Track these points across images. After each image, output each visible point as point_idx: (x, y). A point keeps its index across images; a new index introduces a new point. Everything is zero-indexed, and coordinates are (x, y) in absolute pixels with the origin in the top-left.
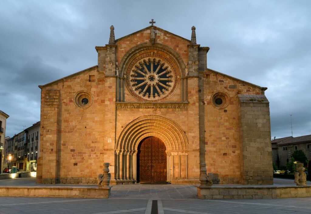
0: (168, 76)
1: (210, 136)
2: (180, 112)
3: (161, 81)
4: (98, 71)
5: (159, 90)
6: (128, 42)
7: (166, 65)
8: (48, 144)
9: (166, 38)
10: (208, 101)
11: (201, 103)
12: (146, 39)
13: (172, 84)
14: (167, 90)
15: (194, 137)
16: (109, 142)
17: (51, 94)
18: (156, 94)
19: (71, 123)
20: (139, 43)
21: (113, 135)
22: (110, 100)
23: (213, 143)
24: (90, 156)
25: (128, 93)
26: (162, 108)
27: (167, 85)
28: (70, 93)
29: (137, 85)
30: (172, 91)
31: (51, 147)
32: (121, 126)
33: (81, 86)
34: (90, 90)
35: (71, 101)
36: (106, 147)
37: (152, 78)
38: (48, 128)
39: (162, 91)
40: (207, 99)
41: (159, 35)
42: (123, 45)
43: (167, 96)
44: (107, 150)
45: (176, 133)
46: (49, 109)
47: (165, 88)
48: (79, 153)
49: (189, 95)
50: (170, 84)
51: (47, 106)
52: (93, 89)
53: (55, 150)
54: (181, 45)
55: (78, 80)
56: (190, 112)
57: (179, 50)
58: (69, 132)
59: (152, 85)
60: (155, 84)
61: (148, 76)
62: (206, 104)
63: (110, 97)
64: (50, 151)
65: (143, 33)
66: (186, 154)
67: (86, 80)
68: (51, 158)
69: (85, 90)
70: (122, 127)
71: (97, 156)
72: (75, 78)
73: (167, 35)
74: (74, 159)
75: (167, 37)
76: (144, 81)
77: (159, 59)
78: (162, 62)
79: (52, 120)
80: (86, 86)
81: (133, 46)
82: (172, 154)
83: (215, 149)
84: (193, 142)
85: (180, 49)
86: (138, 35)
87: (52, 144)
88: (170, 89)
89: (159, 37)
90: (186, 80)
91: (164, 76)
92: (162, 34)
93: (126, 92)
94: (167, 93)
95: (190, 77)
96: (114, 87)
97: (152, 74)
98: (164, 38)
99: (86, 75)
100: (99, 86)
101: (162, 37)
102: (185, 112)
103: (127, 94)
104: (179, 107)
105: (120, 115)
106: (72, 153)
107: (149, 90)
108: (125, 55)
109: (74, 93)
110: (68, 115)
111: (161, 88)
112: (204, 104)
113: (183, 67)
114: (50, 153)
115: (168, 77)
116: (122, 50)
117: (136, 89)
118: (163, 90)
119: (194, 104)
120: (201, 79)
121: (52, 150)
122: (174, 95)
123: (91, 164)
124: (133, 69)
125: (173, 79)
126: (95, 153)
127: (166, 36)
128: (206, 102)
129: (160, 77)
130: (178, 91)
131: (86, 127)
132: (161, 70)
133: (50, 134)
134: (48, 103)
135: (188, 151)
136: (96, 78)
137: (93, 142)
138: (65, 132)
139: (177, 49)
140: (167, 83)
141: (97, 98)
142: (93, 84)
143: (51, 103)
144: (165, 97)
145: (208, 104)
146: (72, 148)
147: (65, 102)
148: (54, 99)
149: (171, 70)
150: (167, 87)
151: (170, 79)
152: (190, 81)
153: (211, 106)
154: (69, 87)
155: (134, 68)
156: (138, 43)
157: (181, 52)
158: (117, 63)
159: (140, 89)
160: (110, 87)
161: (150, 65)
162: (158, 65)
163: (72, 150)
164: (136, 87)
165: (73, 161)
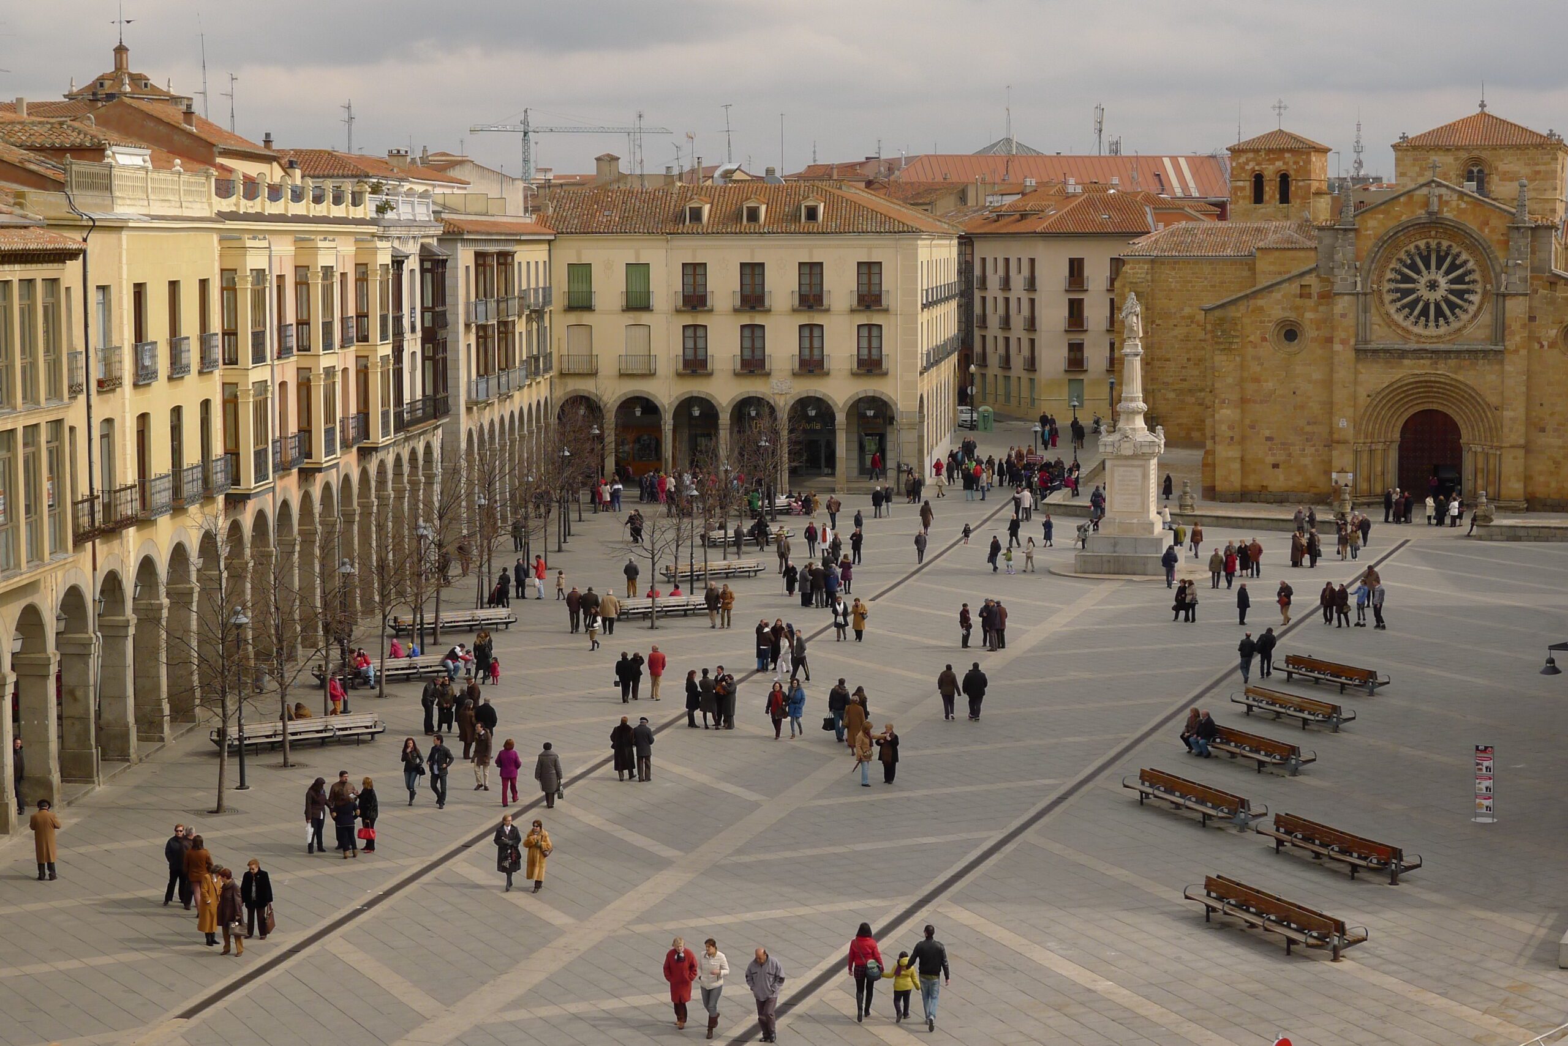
0: (1467, 279)
1: (1552, 414)
2: (1488, 368)
3: (1451, 292)
4: (1318, 276)
5: (1448, 312)
6: (1382, 216)
7: (1464, 256)
8: (1224, 427)
9: (1463, 206)
10: (1550, 340)
11: (1536, 344)
12: (1421, 208)
13: (1475, 298)
14: (1466, 311)
15: (1513, 420)
16: (1341, 425)
17: (1225, 326)
18: (1441, 320)
19: (1265, 384)
20: (1404, 218)
21: (1350, 412)
22: (1343, 342)
23: (1556, 430)
24: (1304, 450)
25: (1380, 321)
26: (1450, 358)
27: (1466, 301)
28: (1261, 322)
29: (1399, 300)
30: (1475, 316)
31: (1231, 434)
32: (1365, 394)
33: (1283, 309)
34: (1303, 318)
35: (1264, 339)
36: (1336, 436)
37: (1433, 286)
38: (1223, 396)
39: (1453, 314)
40: (1549, 337)
41: (1448, 198)
42: (1371, 223)
43: (1465, 327)
44: (1338, 442)
45: (1479, 408)
46: (1224, 358)
47: (1461, 307)
48: (1283, 444)
49: (1506, 332)
50: (1472, 298)
51: (1219, 352)
52: (1309, 315)
53: (1237, 438)
54: (1494, 222)
55: (1277, 295)
56: (1508, 368)
57: (1490, 232)
58: (1261, 402)
59: (1432, 300)
60: (1439, 298)
61: (1423, 281)
62: (1546, 347)
63: (1343, 335)
64: (1229, 440)
65: (1413, 196)
66: (1498, 453)
67: (1295, 296)
68: (1231, 454)
69: (1292, 316)
70: (1369, 396)
71: (1317, 450)
72: (1272, 292)
73: (1466, 198)
74: (1273, 455)
75: (1465, 202)
76: (1414, 293)
77: (1449, 243)
78: (1455, 250)
79: (1230, 380)
80: (1296, 308)
81: (1392, 223)
82: (1473, 450)
83: (1560, 442)
84: (1511, 430)
85: (1492, 230)
86: (1402, 199)
87: (1231, 427)
88: (1472, 309)
89: (1447, 202)
90: (1502, 298)
91: (1459, 280)
92: (1455, 197)
93: (1376, 319)
94: (1465, 317)
95: (1509, 295)
96: (1351, 315)
97: (1433, 278)
98: (1458, 205)
99: (1293, 286)
100: (1321, 308)
101: (1454, 204)
102: (1497, 367)
103: (1379, 325)
104: (1484, 358)
105: (1363, 371)
106: (1269, 443)
107: (1425, 312)
108: (1375, 245)
109: (1270, 322)
110: (1258, 369)
111: (1452, 306)
112: (1542, 346)
113: (1498, 269)
114: (1229, 445)
115: (1468, 283)
116: (1368, 232)
117: (1399, 310)
118: (1457, 311)
119: (1516, 351)
120: (1537, 293)
121: (1232, 438)
122: (1479, 327)
123: (1305, 466)
124: (1391, 266)
125: (1478, 288)
126: (1314, 446)
127: (1463, 201)
128: (1545, 343)
129: (1452, 282)
130: (1485, 318)
131: (1294, 393)
132: (1453, 267)
133: (1226, 408)
134: (1222, 347)
135: (1501, 448)
136: (1315, 290)
137: (1309, 423)
138: (1255, 402)
139: (1487, 230)
140: (1466, 296)
141: (1317, 333)
142: (1310, 303)
143: (1227, 346)
144: (1460, 330)
145: (1552, 345)
146: (1267, 433)
147: (1251, 342)
148: (1234, 337)
149: (1475, 267)
150: (1465, 305)
151: (1471, 286)
152: (1510, 303)
153: (1555, 351)
154: (1261, 309)
155: (1394, 264)
156: (1401, 216)
157: (1495, 237)
158: (1358, 264)
159: (1407, 310)
160: (1343, 316)
161: (1429, 255)
162: (1447, 254)
163: (1269, 439)
164: (1399, 304)
165: (1270, 460)
